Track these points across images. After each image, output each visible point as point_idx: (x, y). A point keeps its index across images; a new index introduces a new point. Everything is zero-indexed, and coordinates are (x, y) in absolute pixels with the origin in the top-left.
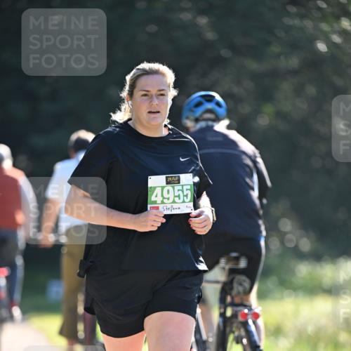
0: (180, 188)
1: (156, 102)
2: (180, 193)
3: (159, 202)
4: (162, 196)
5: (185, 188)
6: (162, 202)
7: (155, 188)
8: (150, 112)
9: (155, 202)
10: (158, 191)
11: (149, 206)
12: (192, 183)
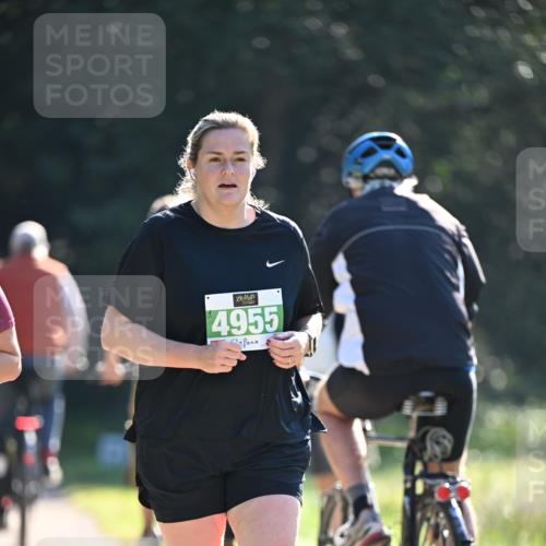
0: (259, 311)
1: (231, 170)
2: (259, 319)
3: (224, 333)
4: (229, 324)
5: (267, 311)
6: (230, 334)
7: (217, 312)
8: (222, 186)
9: (218, 334)
10: (222, 317)
11: (209, 340)
12: (281, 302)
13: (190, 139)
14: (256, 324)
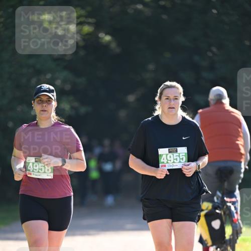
0: (178, 155)
1: (173, 102)
2: (178, 158)
3: (165, 162)
4: (167, 159)
5: (181, 155)
6: (167, 163)
7: (162, 155)
8: (169, 108)
9: (163, 163)
10: (164, 156)
11: (160, 165)
12: (187, 152)
13: (159, 91)
14: (176, 159)
